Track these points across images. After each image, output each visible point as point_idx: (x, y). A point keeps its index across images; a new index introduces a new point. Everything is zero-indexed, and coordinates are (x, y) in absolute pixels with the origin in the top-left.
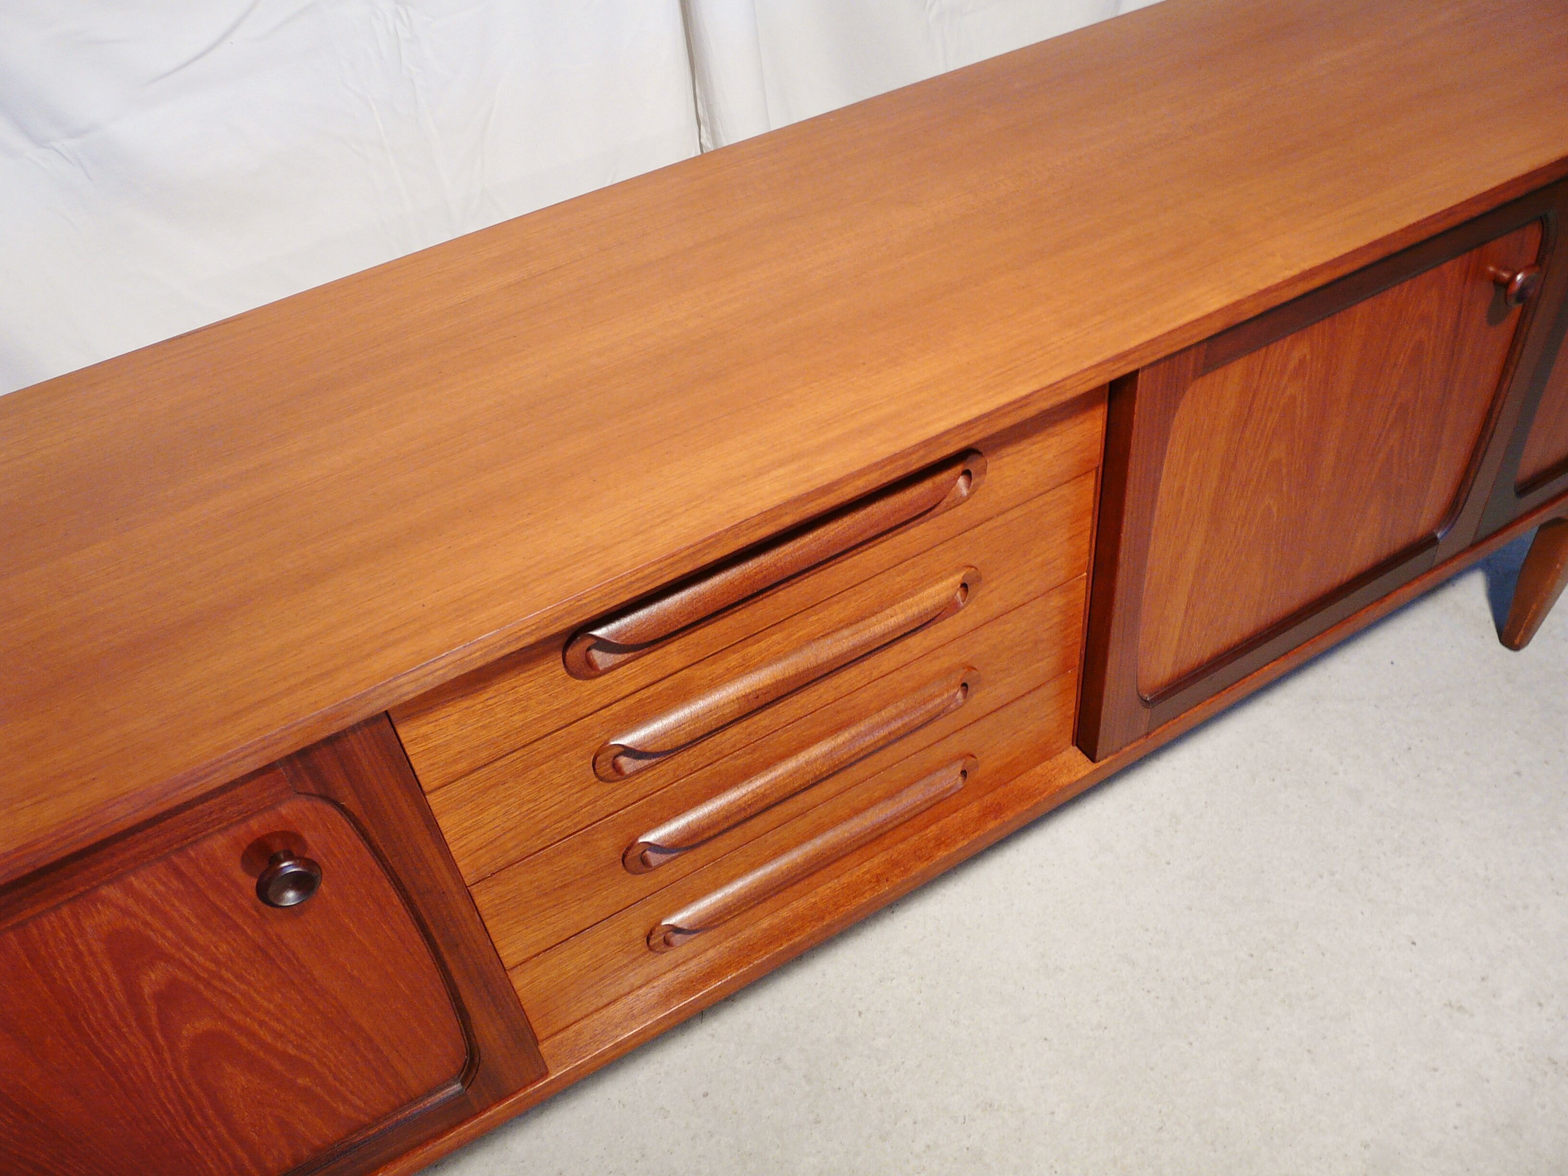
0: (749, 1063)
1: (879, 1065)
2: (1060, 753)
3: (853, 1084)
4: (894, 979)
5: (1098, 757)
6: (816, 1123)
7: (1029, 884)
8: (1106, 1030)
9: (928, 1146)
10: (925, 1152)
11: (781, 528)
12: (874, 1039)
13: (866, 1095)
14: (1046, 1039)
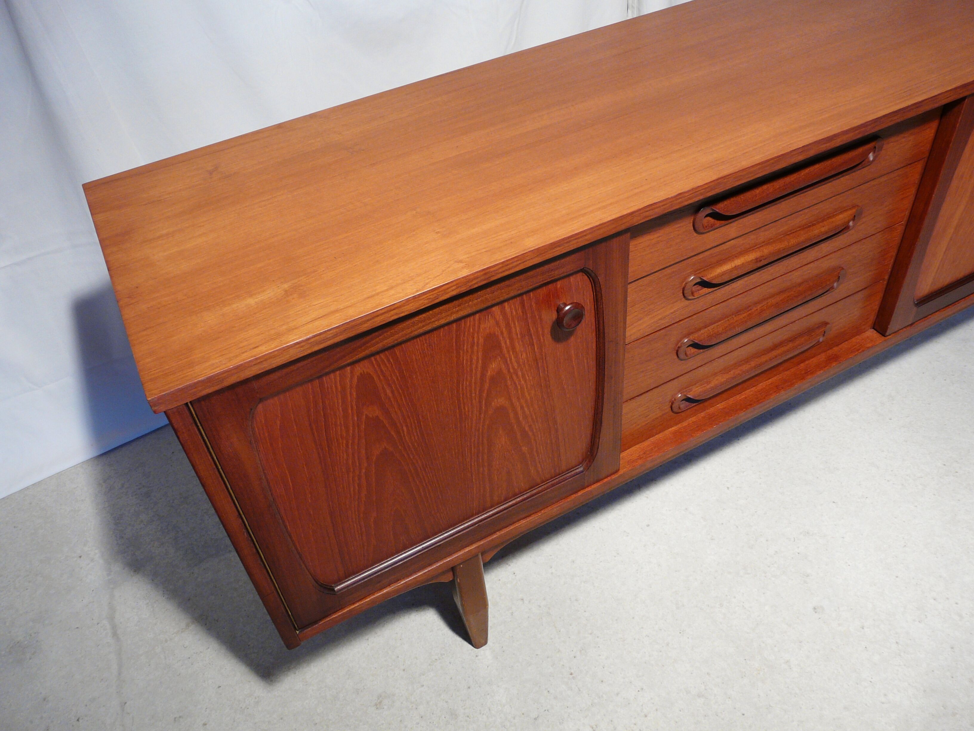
0: (670, 511)
1: (743, 513)
2: (864, 332)
3: (729, 521)
4: (744, 472)
5: (887, 334)
6: (712, 540)
7: (813, 427)
8: (867, 499)
9: (776, 552)
10: (775, 554)
11: (808, 157)
12: (738, 500)
13: (737, 527)
14: (834, 502)
